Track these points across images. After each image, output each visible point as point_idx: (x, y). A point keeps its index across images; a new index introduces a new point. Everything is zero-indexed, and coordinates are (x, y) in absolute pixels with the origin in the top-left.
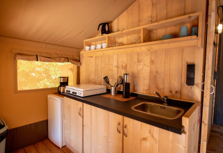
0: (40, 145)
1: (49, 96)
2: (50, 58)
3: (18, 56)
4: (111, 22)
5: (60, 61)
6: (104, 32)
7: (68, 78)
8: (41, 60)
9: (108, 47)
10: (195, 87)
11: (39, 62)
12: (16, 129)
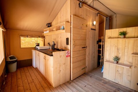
0: (29, 67)
1: (32, 50)
2: (32, 36)
3: (20, 36)
4: (51, 23)
5: (36, 37)
6: (48, 27)
7: (39, 44)
8: (29, 37)
9: (49, 32)
10: (69, 45)
11: (28, 38)
12: (21, 60)
